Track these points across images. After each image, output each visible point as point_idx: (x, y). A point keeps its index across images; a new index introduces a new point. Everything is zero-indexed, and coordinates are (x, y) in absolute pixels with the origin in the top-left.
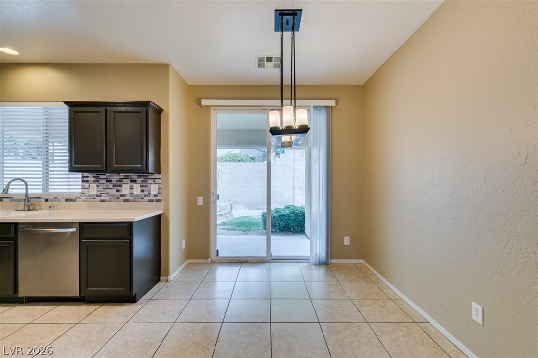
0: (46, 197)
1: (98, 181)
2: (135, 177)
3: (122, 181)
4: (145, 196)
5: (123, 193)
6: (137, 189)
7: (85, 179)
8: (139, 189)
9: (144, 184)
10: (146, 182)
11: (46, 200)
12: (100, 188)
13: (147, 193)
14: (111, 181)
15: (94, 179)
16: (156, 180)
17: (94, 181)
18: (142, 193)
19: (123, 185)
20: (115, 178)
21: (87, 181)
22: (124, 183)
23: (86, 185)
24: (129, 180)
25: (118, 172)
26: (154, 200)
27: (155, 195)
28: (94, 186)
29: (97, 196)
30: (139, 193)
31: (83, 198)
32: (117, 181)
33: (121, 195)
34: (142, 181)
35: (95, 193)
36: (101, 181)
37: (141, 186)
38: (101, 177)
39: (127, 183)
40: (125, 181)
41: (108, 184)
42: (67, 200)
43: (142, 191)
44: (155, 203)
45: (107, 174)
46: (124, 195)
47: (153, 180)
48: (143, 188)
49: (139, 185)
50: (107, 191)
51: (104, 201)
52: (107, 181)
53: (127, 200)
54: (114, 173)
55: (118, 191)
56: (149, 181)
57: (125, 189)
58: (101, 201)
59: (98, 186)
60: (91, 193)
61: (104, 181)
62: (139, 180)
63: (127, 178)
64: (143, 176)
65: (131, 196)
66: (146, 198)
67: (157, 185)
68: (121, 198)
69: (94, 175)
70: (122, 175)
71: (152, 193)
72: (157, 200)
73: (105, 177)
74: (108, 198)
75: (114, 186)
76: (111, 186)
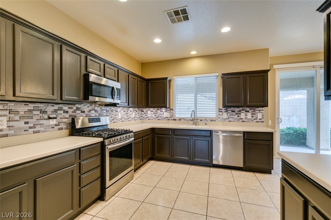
0: (201, 119)
1: (227, 112)
2: (248, 109)
3: (241, 111)
4: (254, 119)
5: (242, 118)
6: (249, 115)
7: (220, 110)
8: (251, 115)
9: (253, 113)
10: (255, 112)
11: (201, 120)
12: (229, 115)
13: (255, 118)
14: (235, 111)
15: (225, 110)
16: (261, 111)
17: (225, 111)
18: (252, 118)
19: (241, 114)
20: (237, 110)
21: (222, 112)
22: (242, 113)
23: (221, 113)
24: (245, 111)
25: (238, 107)
26: (260, 122)
27: (260, 119)
28: (225, 114)
29: (227, 119)
30: (251, 117)
31: (219, 120)
32: (238, 111)
33: (240, 119)
34: (252, 111)
35: (226, 117)
36: (229, 112)
37: (252, 114)
38: (229, 109)
39: (243, 113)
40: (242, 111)
41: (233, 113)
42: (211, 121)
43: (252, 117)
44: (260, 123)
45: (232, 108)
46: (242, 119)
47: (259, 111)
48: (253, 115)
49: (251, 113)
50: (232, 116)
51: (231, 121)
52: (232, 111)
53: (244, 121)
54: (236, 107)
55: (238, 116)
56: (257, 112)
57: (243, 115)
58: (229, 121)
59: (227, 114)
60: (224, 117)
61: (231, 112)
62: (251, 111)
63: (243, 110)
64: (253, 109)
65: (246, 119)
66: (255, 121)
67: (261, 114)
68: (240, 120)
69: (225, 108)
70: (241, 109)
71: (259, 118)
72: (261, 122)
73: (231, 109)
74: (233, 120)
75: (236, 114)
76: (234, 114)
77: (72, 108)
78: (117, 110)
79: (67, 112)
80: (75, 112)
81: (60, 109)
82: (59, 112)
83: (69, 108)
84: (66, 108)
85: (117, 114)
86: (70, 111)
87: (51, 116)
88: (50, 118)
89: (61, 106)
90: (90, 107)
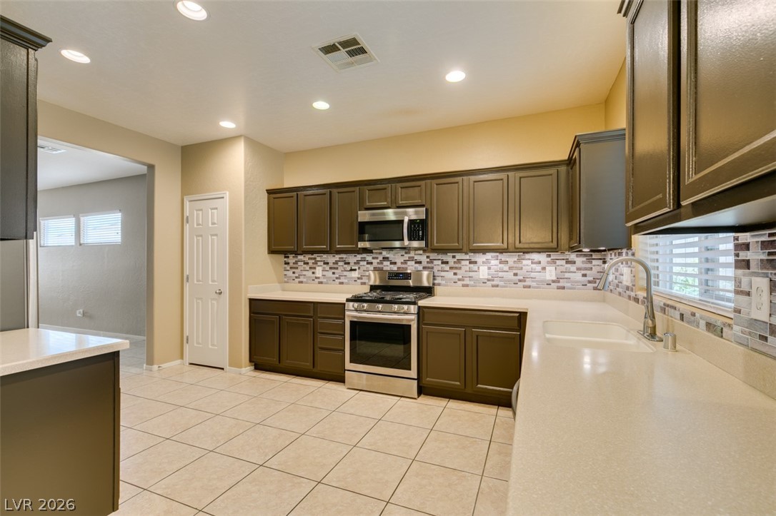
77: (377, 258)
78: (473, 260)
79: (372, 263)
80: (382, 264)
81: (363, 260)
82: (362, 263)
83: (373, 258)
84: (369, 258)
85: (477, 270)
86: (375, 262)
87: (353, 268)
88: (351, 270)
89: (364, 255)
90: (406, 255)
